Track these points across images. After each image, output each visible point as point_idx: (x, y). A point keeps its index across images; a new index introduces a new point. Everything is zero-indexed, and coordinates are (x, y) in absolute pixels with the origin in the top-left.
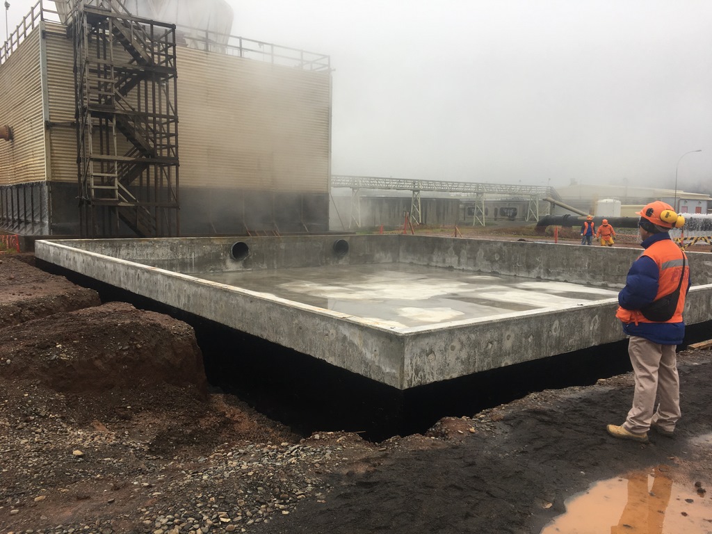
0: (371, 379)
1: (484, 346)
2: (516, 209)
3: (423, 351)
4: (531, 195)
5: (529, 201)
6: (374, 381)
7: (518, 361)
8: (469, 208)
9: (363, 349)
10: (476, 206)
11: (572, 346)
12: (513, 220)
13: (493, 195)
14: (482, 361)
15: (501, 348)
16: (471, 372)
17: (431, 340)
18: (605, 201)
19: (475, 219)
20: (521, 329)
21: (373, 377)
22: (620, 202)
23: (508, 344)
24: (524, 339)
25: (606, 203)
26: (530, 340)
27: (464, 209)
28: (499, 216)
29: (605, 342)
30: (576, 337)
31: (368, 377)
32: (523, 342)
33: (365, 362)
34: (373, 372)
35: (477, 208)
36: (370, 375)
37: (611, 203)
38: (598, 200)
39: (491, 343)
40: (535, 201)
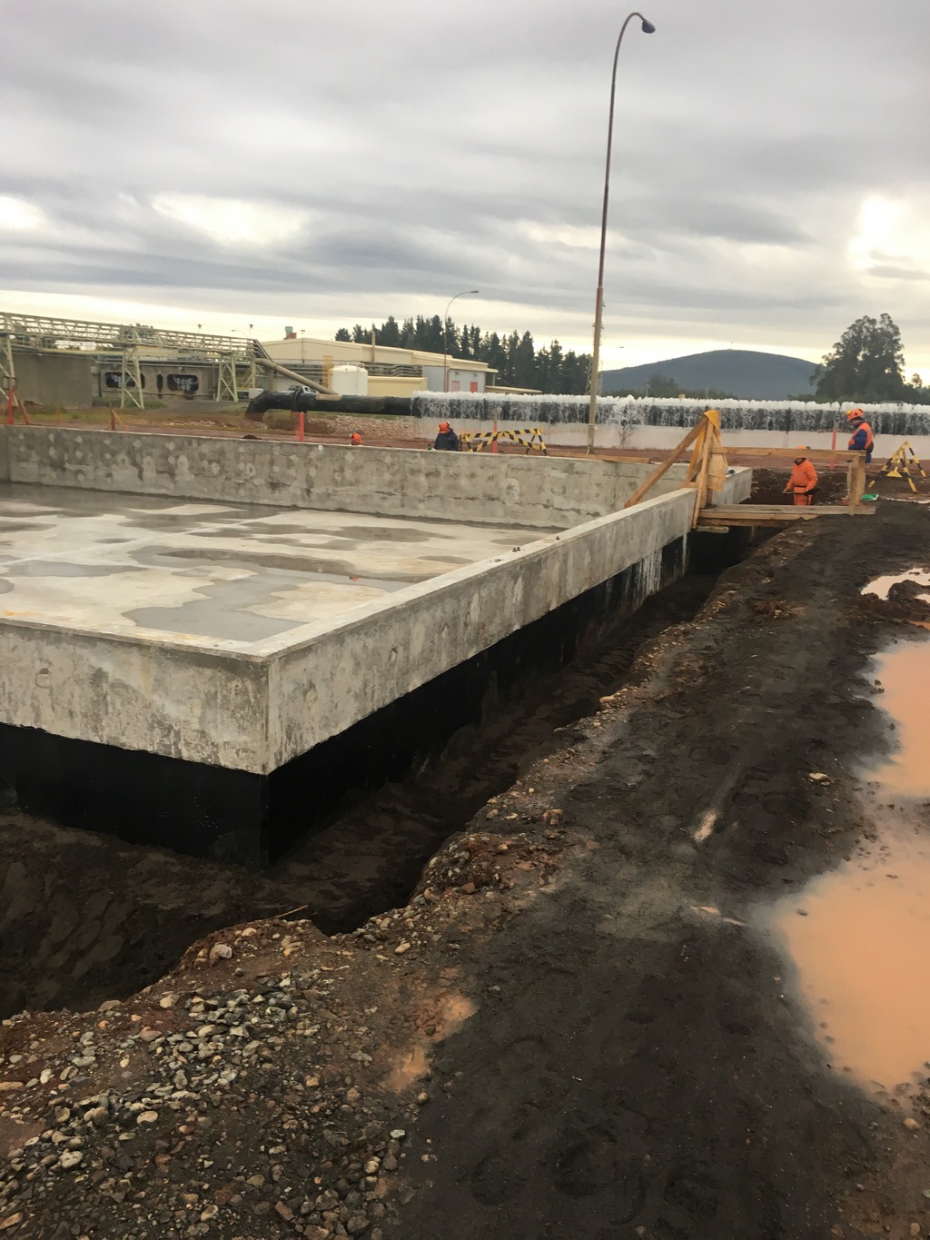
0: (180, 761)
1: (385, 657)
2: (195, 378)
3: (298, 685)
4: (223, 354)
5: (217, 365)
6: (190, 764)
7: (430, 677)
8: (108, 374)
9: (156, 698)
10: (124, 370)
11: (493, 636)
12: (192, 399)
13: (153, 350)
14: (383, 687)
15: (408, 657)
16: (368, 712)
17: (310, 662)
18: (342, 368)
19: (124, 393)
20: (433, 617)
21: (186, 755)
22: (366, 371)
23: (417, 646)
24: (436, 635)
25: (346, 373)
26: (444, 635)
27: (99, 375)
28: (166, 390)
29: (528, 621)
30: (497, 620)
31: (173, 755)
32: (436, 641)
33: (160, 724)
34: (187, 744)
35: (127, 374)
36: (179, 751)
37: (354, 372)
38: (333, 366)
39: (394, 650)
40: (230, 365)
